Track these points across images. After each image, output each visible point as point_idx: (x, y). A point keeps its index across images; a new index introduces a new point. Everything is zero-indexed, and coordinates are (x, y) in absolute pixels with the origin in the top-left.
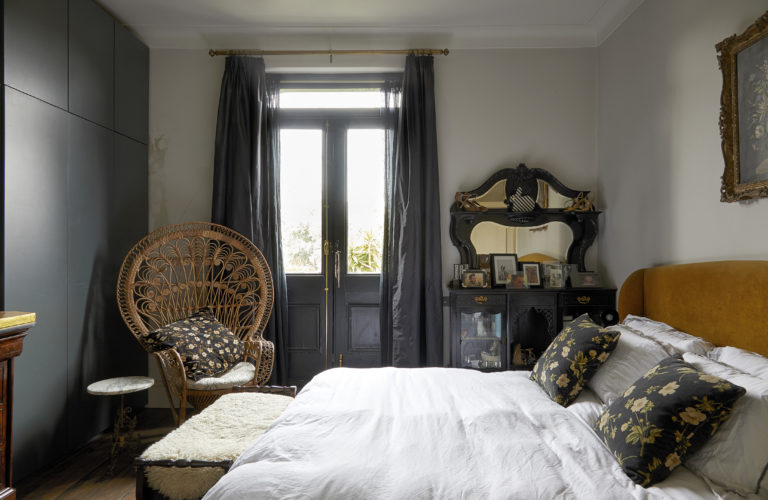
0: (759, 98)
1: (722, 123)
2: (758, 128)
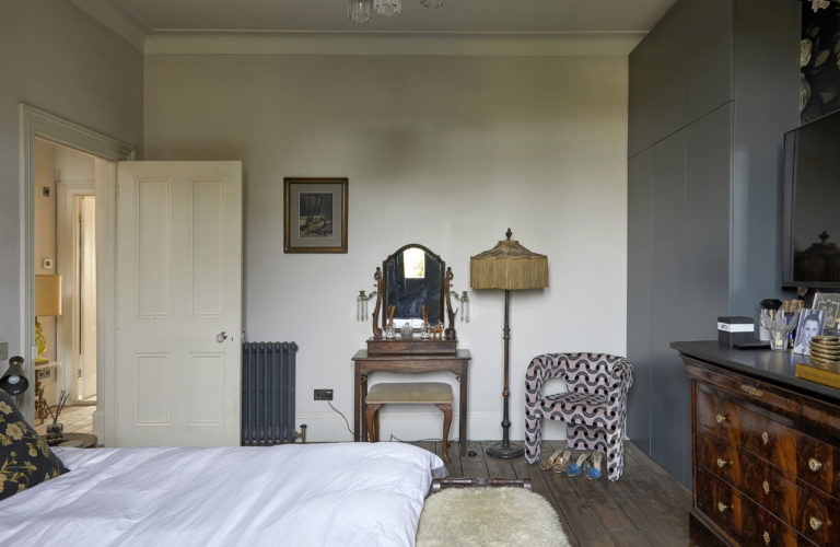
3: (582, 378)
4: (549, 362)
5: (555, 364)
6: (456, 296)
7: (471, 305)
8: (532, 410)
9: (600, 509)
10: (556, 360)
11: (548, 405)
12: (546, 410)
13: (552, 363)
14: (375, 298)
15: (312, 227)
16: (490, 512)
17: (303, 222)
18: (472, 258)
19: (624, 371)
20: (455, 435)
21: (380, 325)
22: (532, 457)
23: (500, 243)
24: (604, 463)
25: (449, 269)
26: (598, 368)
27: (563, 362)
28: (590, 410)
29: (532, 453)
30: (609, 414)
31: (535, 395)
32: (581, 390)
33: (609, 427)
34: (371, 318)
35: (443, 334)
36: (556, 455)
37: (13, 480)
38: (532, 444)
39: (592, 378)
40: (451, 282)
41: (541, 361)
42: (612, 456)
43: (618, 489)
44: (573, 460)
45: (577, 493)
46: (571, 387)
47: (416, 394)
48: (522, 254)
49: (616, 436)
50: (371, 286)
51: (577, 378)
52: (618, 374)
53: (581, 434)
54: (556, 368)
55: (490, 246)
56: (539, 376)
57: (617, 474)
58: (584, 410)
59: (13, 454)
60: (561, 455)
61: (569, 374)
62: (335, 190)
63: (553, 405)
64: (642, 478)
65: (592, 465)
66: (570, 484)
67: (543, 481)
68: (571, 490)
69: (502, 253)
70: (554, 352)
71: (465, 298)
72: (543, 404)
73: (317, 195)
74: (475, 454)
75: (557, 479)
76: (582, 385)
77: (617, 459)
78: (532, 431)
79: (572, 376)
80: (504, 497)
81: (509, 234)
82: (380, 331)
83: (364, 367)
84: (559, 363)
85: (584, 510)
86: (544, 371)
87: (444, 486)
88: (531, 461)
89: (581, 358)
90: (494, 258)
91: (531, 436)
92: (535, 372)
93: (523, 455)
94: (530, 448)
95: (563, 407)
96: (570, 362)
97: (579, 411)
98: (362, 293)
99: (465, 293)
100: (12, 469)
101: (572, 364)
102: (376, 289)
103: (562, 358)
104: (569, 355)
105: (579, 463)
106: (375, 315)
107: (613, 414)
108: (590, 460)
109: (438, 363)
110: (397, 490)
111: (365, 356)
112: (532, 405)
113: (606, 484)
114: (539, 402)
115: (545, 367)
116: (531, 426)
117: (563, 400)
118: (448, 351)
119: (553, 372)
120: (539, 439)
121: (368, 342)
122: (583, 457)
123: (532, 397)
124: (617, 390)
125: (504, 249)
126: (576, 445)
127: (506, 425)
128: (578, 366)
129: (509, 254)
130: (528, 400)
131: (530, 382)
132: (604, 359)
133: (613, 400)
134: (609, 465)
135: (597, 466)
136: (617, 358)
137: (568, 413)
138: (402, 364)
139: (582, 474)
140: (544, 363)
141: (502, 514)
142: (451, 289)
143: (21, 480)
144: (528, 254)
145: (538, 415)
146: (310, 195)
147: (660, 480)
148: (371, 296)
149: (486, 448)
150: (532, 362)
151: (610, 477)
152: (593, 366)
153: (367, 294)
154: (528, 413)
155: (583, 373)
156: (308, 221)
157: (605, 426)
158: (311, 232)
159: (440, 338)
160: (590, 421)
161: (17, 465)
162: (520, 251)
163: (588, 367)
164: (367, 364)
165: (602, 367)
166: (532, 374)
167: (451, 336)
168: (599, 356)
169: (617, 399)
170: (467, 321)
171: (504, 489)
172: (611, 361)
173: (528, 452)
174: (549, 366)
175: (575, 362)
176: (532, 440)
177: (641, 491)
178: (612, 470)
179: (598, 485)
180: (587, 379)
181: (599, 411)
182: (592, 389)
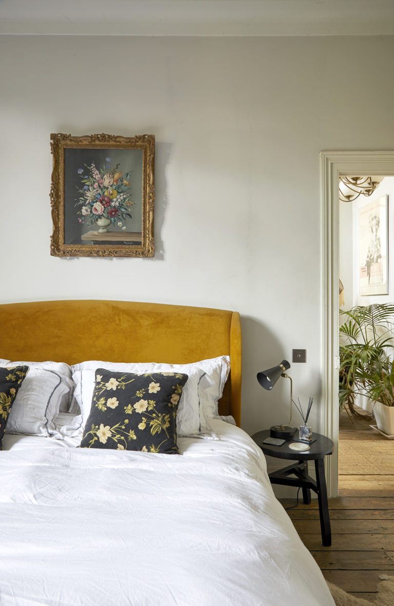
0: (86, 187)
1: (51, 195)
2: (84, 208)
37: (115, 439)
59: (127, 421)
100: (118, 431)
143: (121, 442)
161: (124, 430)
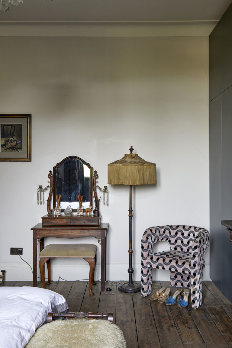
3: (179, 242)
4: (158, 231)
5: (162, 232)
6: (100, 189)
7: (110, 195)
8: (145, 262)
9: (182, 327)
10: (162, 230)
11: (155, 259)
12: (153, 262)
13: (159, 232)
14: (49, 190)
15: (9, 145)
16: (77, 338)
17: (3, 142)
18: (109, 165)
19: (202, 238)
20: (98, 277)
21: (52, 208)
22: (145, 292)
23: (126, 155)
24: (189, 297)
25: (96, 172)
26: (189, 235)
27: (167, 231)
28: (180, 263)
29: (145, 289)
30: (192, 265)
31: (147, 253)
32: (179, 249)
33: (192, 274)
34: (46, 202)
35: (92, 213)
36: (160, 291)
38: (145, 284)
39: (185, 242)
40: (97, 180)
41: (151, 231)
42: (194, 293)
43: (197, 314)
44: (171, 294)
45: (169, 317)
46: (173, 247)
47: (71, 252)
48: (139, 162)
49: (197, 279)
50: (46, 182)
51: (176, 241)
52: (198, 239)
53: (179, 277)
54: (162, 235)
55: (120, 157)
56: (150, 240)
57: (197, 304)
58: (177, 262)
60: (164, 291)
61: (171, 239)
62: (23, 122)
63: (158, 259)
64: (214, 307)
65: (182, 297)
66: (167, 311)
67: (150, 308)
68: (166, 314)
69: (126, 161)
70: (160, 225)
71: (106, 190)
72: (152, 258)
73: (11, 125)
74: (111, 290)
75: (159, 307)
76: (179, 246)
77: (197, 295)
78: (145, 276)
79: (173, 240)
80: (90, 327)
81: (131, 150)
82: (52, 211)
83: (39, 234)
84: (164, 232)
85: (171, 329)
86: (153, 237)
87: (54, 319)
88: (145, 295)
89: (179, 229)
90: (121, 165)
91: (145, 279)
92: (147, 238)
93: (140, 290)
94: (144, 286)
95: (164, 260)
96: (171, 231)
97: (173, 263)
98: (41, 187)
99: (106, 187)
101: (173, 233)
102: (49, 185)
103: (166, 229)
104: (171, 226)
105: (174, 296)
106: (49, 201)
107: (194, 265)
108: (181, 294)
109: (86, 232)
110: (14, 323)
111: (41, 227)
112: (145, 259)
113: (190, 310)
114: (150, 257)
115: (154, 235)
116: (145, 273)
117: (165, 256)
118: (94, 224)
119: (160, 238)
120: (150, 281)
121: (43, 218)
122: (177, 292)
123: (145, 254)
124: (197, 250)
125: (128, 159)
126: (176, 284)
127: (131, 272)
128: (176, 234)
129: (130, 163)
130: (142, 256)
131: (144, 244)
132: (192, 229)
133: (194, 256)
134: (192, 298)
135: (186, 299)
136: (200, 229)
137: (167, 264)
138: (64, 232)
139: (176, 304)
140: (154, 232)
141: (84, 340)
142: (97, 184)
144: (143, 162)
145: (149, 266)
146: (7, 125)
147: (225, 308)
148: (46, 189)
149: (119, 285)
150: (146, 232)
151: (193, 306)
152: (186, 233)
153: (43, 188)
154: (142, 264)
155: (179, 238)
156: (7, 141)
157: (190, 273)
158: (8, 148)
159: (90, 216)
160: (180, 270)
162: (138, 160)
163: (183, 234)
164: (41, 232)
165: (192, 235)
166: (145, 239)
167: (96, 215)
168: (190, 227)
169: (197, 256)
170: (108, 205)
171: (93, 321)
172: (197, 231)
173: (143, 289)
174: (157, 234)
175: (175, 231)
176: (145, 281)
177: (212, 316)
178: (194, 302)
179: (185, 311)
180: (182, 242)
181: (186, 263)
182: (185, 249)
